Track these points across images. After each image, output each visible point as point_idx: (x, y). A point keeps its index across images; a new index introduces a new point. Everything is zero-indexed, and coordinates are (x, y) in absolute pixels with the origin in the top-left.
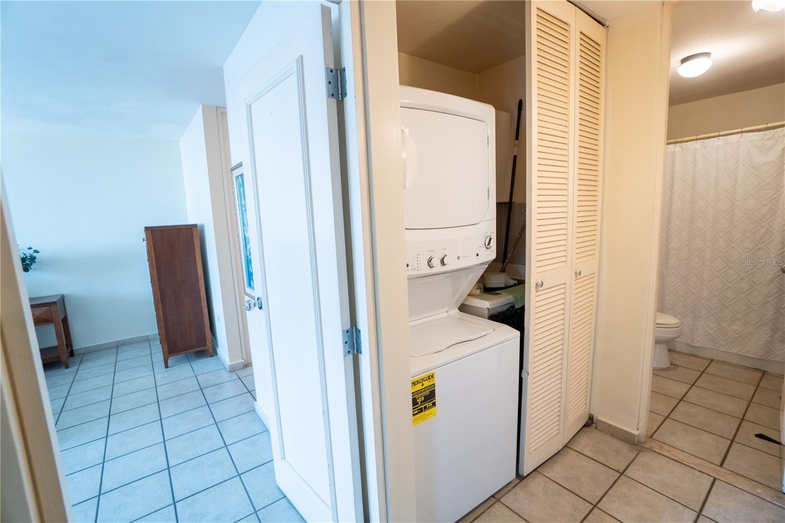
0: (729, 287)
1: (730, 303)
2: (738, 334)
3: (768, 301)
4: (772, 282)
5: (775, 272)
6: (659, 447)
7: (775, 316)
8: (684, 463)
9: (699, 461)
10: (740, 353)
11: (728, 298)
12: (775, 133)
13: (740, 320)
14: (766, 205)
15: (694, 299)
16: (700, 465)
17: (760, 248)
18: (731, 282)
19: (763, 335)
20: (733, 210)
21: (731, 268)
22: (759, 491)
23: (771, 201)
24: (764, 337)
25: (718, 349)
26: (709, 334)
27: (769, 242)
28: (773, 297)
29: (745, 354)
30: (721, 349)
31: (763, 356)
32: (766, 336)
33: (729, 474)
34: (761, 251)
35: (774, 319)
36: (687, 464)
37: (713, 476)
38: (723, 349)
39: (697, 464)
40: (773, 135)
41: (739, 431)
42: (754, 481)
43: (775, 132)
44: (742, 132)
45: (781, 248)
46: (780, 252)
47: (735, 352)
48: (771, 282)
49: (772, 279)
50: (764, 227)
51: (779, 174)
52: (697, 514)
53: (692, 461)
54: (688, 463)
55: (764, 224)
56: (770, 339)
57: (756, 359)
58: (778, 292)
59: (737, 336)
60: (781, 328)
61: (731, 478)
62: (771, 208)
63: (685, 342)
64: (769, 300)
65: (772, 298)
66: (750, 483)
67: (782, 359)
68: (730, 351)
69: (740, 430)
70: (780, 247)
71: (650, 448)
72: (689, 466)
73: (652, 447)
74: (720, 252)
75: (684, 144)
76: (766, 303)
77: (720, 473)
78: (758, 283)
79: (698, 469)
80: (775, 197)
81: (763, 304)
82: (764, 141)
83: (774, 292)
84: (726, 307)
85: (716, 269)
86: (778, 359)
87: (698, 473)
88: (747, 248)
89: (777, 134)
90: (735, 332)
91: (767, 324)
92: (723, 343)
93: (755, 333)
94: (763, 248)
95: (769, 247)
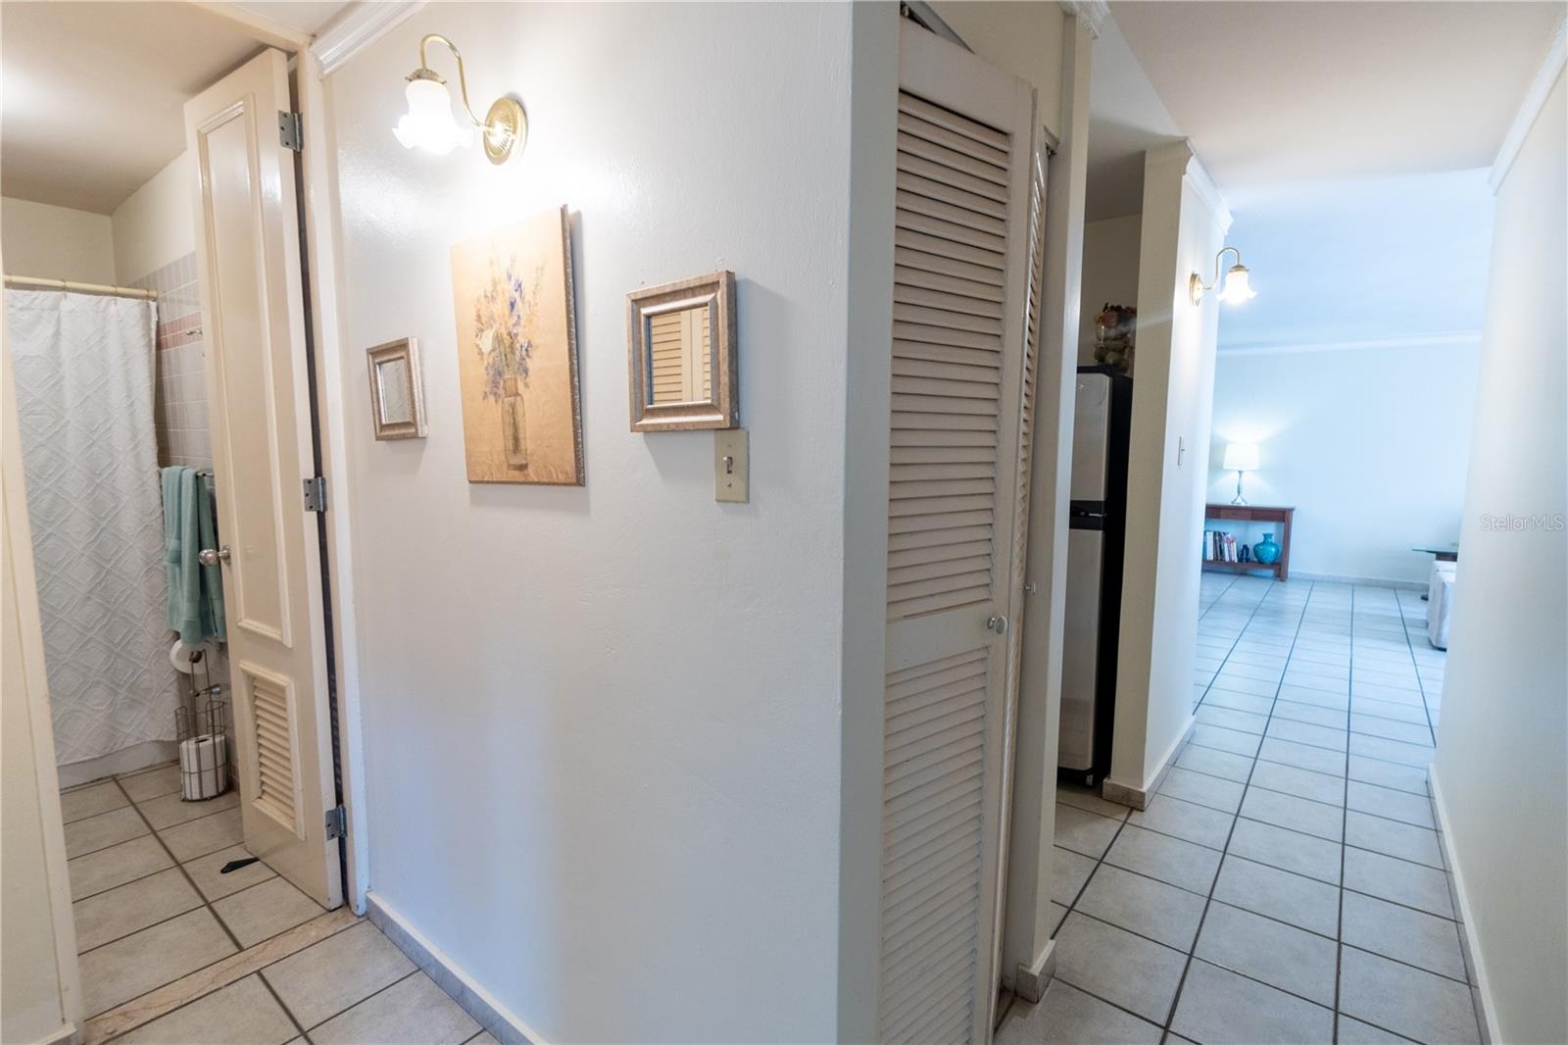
3: (90, 638)
4: (89, 598)
5: (91, 577)
6: (121, 1017)
7: (108, 666)
8: (195, 997)
9: (209, 973)
12: (35, 299)
14: (44, 446)
16: (218, 975)
17: (50, 535)
19: (96, 708)
22: (313, 933)
23: (51, 437)
24: (98, 711)
27: (64, 521)
28: (99, 627)
31: (106, 748)
32: (103, 708)
33: (264, 949)
35: (108, 669)
36: (201, 994)
37: (253, 970)
39: (214, 978)
40: (32, 302)
41: (198, 885)
42: (295, 927)
46: (92, 538)
49: (89, 592)
50: (47, 491)
51: (56, 383)
52: (302, 1037)
53: (203, 981)
54: (199, 991)
55: (47, 485)
56: (111, 710)
57: (94, 759)
58: (104, 615)
60: (121, 683)
61: (273, 951)
62: (54, 452)
64: (90, 635)
65: (96, 630)
66: (294, 935)
67: (138, 738)
69: (197, 882)
70: (89, 529)
71: (109, 1037)
72: (208, 994)
73: (110, 1031)
76: (86, 644)
77: (257, 959)
78: (60, 608)
79: (224, 984)
80: (57, 429)
81: (81, 647)
83: (97, 617)
86: (130, 742)
87: (231, 989)
89: (37, 301)
91: (98, 682)
93: (79, 711)
94: (55, 535)
95: (67, 531)
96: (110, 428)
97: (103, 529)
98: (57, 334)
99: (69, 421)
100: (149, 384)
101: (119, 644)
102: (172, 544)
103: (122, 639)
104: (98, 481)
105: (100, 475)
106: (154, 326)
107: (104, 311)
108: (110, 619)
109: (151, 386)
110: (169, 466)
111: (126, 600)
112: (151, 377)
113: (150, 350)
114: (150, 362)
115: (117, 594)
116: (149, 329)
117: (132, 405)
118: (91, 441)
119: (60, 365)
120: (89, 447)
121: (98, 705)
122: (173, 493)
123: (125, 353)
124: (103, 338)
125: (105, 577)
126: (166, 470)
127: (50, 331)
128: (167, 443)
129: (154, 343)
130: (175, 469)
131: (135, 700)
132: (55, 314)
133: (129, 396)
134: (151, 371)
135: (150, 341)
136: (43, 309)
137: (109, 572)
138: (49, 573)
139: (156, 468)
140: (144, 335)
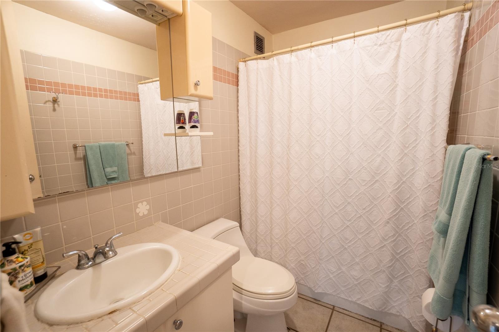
0: (348, 226)
1: (349, 244)
2: (357, 280)
5: (392, 211)
7: (391, 264)
10: (358, 302)
11: (347, 239)
12: (388, 36)
13: (358, 264)
14: (381, 129)
15: (315, 239)
17: (376, 181)
18: (350, 220)
19: (380, 284)
20: (349, 133)
21: (349, 203)
23: (385, 124)
24: (380, 287)
25: (339, 296)
26: (330, 279)
27: (384, 174)
28: (390, 241)
29: (363, 304)
30: (342, 297)
32: (384, 286)
34: (377, 184)
35: (390, 267)
38: (343, 296)
43: (388, 34)
44: (354, 37)
45: (397, 183)
46: (397, 187)
47: (354, 300)
48: (388, 223)
49: (389, 219)
50: (380, 155)
51: (393, 89)
55: (379, 152)
56: (387, 290)
58: (394, 235)
59: (356, 283)
60: (396, 276)
62: (386, 132)
63: (309, 286)
64: (385, 243)
67: (398, 312)
68: (350, 299)
74: (339, 184)
75: (299, 52)
78: (375, 223)
80: (389, 119)
81: (380, 248)
82: (376, 47)
83: (390, 235)
84: (345, 249)
85: (335, 204)
86: (393, 311)
88: (365, 180)
89: (389, 38)
90: (354, 278)
91: (384, 271)
92: (343, 289)
93: (373, 281)
94: (379, 181)
95: (385, 180)
96: (418, 117)
97: (404, 182)
98: (398, 56)
99: (396, 113)
100: (451, 80)
101: (399, 254)
102: (443, 216)
103: (401, 252)
104: (406, 152)
105: (408, 147)
106: (464, 33)
107: (427, 34)
108: (397, 238)
109: (452, 82)
110: (455, 144)
111: (408, 228)
112: (453, 74)
113: (457, 54)
114: (455, 63)
115: (404, 224)
116: (460, 36)
117: (436, 98)
118: (406, 125)
119: (396, 77)
120: (405, 129)
121: (381, 283)
122: (453, 170)
123: (437, 61)
124: (425, 52)
125: (399, 212)
126: (451, 147)
127: (394, 54)
128: (457, 127)
129: (461, 47)
130: (459, 148)
131: (401, 289)
132: (398, 44)
133: (435, 92)
134: (454, 71)
135: (458, 46)
136: (392, 42)
137: (402, 209)
138: (373, 203)
139: (445, 144)
140: (455, 41)
